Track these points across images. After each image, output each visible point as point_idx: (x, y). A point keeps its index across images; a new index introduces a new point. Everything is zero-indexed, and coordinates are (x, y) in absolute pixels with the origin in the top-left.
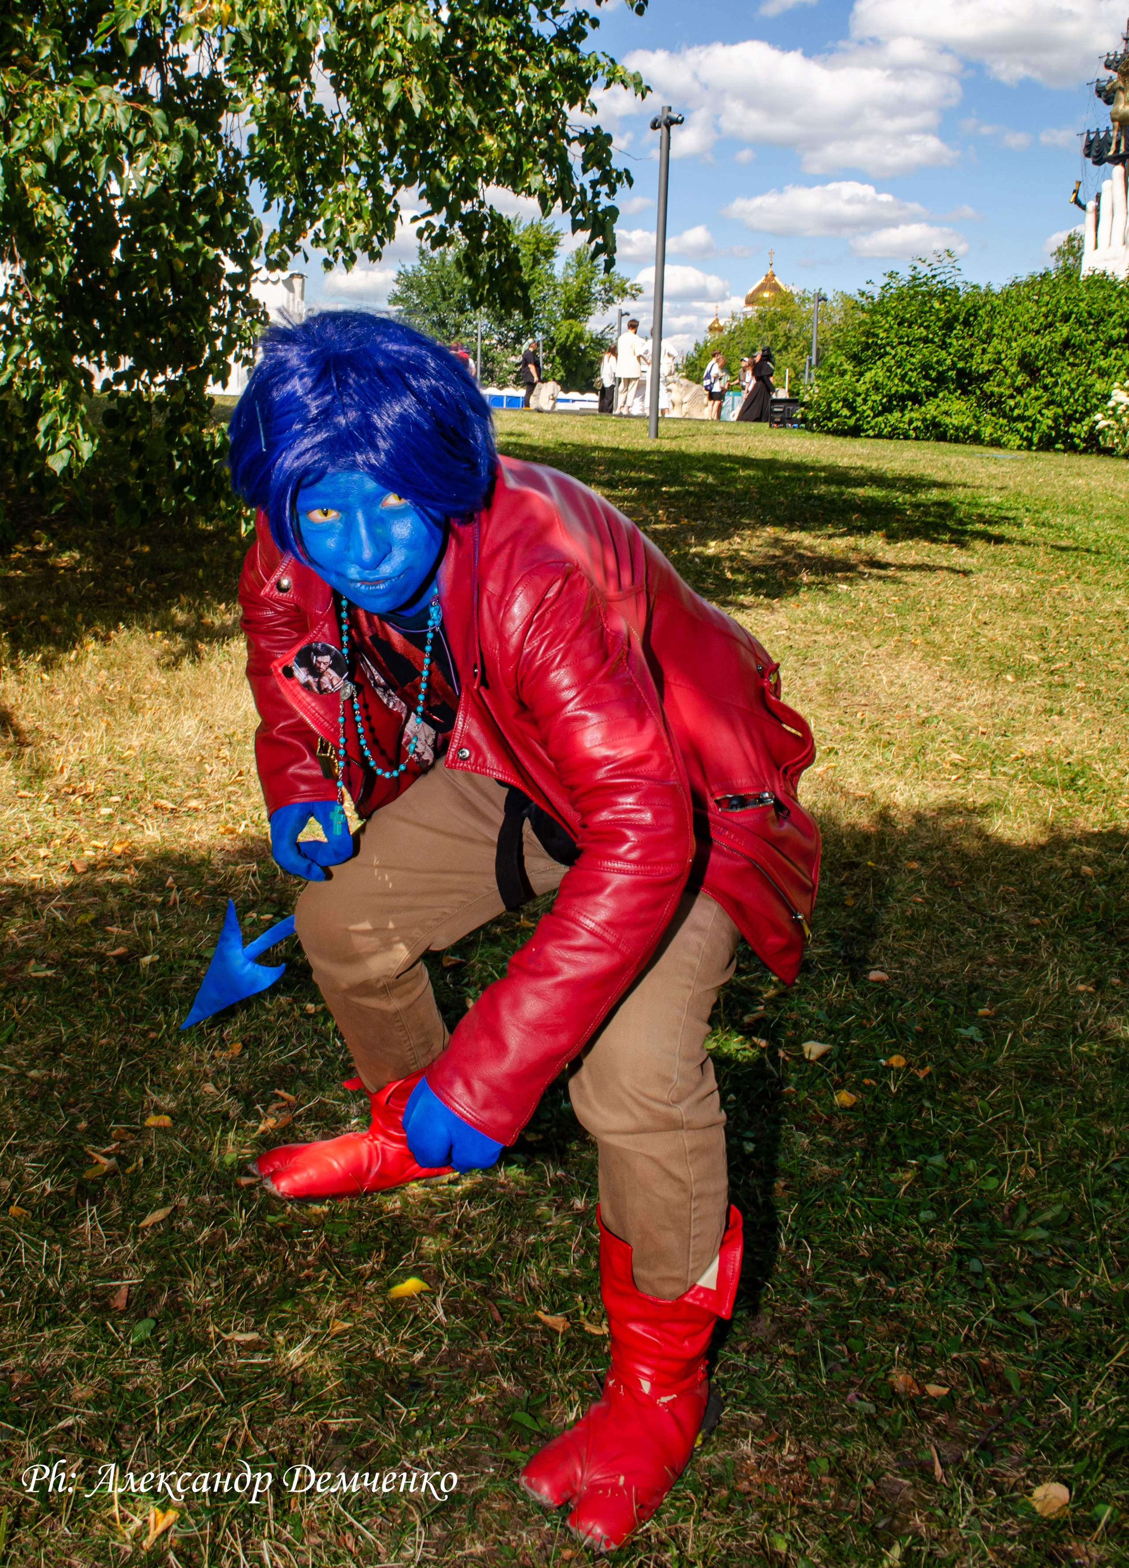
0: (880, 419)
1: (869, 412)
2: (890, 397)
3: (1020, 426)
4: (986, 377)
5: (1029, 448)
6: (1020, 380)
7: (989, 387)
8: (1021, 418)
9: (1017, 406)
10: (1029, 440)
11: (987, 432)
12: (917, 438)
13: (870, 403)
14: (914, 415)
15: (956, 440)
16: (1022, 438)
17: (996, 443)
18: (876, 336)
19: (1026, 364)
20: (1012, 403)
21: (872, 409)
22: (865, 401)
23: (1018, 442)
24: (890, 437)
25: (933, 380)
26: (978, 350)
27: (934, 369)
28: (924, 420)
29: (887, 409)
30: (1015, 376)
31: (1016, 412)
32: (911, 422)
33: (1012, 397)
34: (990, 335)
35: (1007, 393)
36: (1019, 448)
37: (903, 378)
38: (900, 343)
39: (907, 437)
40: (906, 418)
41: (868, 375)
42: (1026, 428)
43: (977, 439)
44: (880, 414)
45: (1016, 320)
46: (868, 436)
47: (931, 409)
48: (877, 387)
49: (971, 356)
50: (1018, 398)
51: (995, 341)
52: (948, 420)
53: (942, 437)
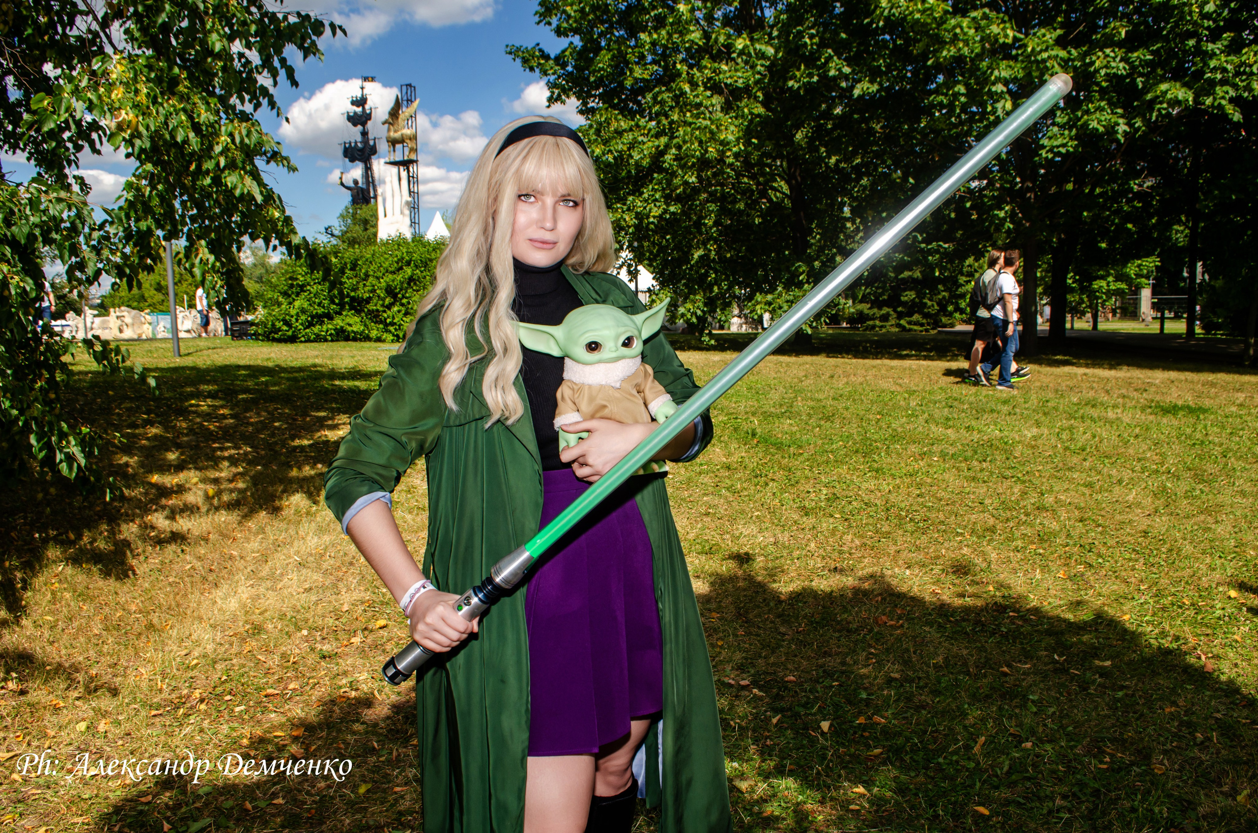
0: (308, 330)
1: (300, 327)
2: (313, 317)
3: (392, 329)
4: (368, 301)
5: (398, 341)
6: (388, 301)
7: (371, 307)
8: (392, 324)
9: (388, 317)
10: (397, 336)
11: (374, 334)
12: (332, 341)
13: (300, 321)
14: (330, 326)
15: (355, 339)
16: (393, 335)
17: (379, 340)
18: (297, 279)
19: (390, 291)
20: (385, 315)
21: (302, 324)
22: (297, 320)
23: (392, 338)
24: (315, 341)
25: (337, 304)
26: (361, 285)
27: (336, 297)
28: (336, 330)
29: (310, 325)
30: (383, 300)
31: (388, 321)
32: (327, 331)
33: (385, 311)
34: (367, 276)
35: (381, 309)
37: (319, 305)
38: (315, 283)
39: (326, 340)
40: (325, 327)
41: (297, 304)
42: (396, 330)
43: (368, 338)
44: (308, 327)
45: (381, 266)
46: (302, 342)
47: (339, 322)
48: (303, 311)
49: (357, 289)
50: (388, 312)
51: (371, 279)
52: (350, 329)
53: (347, 339)
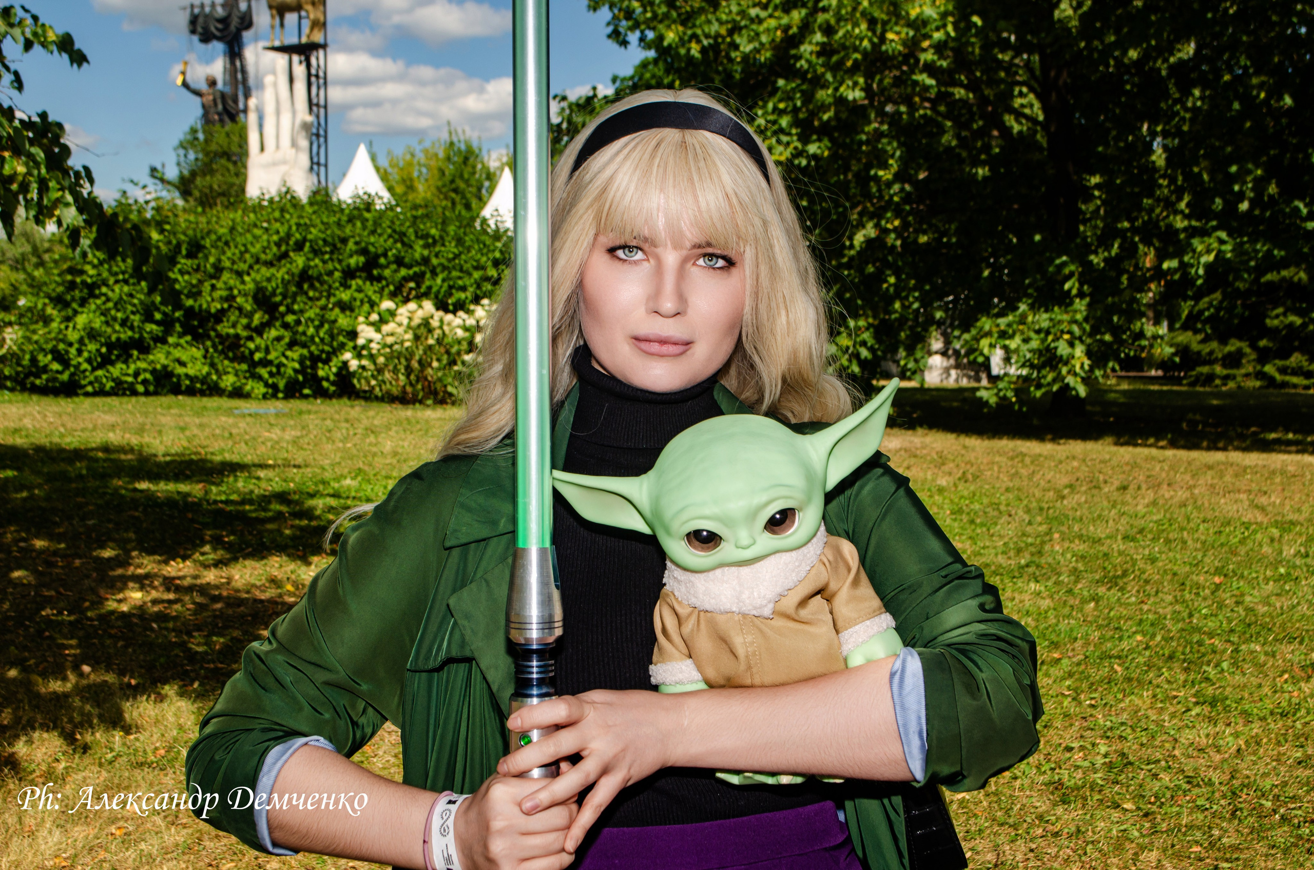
0: (100, 373)
1: (85, 366)
2: (110, 346)
3: (264, 372)
4: (220, 316)
5: (274, 396)
6: (257, 318)
7: (225, 328)
8: (265, 363)
9: (258, 349)
10: (275, 387)
11: (228, 381)
12: (147, 393)
13: (86, 354)
14: (142, 365)
15: (191, 392)
16: (267, 385)
17: (238, 393)
18: (82, 272)
19: (262, 299)
20: (252, 345)
21: (89, 361)
22: (80, 352)
23: (263, 390)
24: (113, 393)
25: (158, 323)
26: (207, 287)
27: (158, 310)
28: (154, 372)
29: (106, 361)
30: (250, 315)
31: (257, 356)
32: (136, 374)
33: (250, 338)
34: (218, 270)
35: (244, 334)
36: (265, 397)
37: (124, 323)
38: (117, 282)
39: (135, 393)
40: (133, 367)
41: (81, 320)
42: (271, 374)
43: (214, 390)
44: (100, 366)
45: (247, 251)
46: (87, 394)
47: (159, 357)
48: (92, 334)
49: (199, 293)
50: (258, 340)
51: (226, 276)
52: (180, 370)
53: (176, 390)
